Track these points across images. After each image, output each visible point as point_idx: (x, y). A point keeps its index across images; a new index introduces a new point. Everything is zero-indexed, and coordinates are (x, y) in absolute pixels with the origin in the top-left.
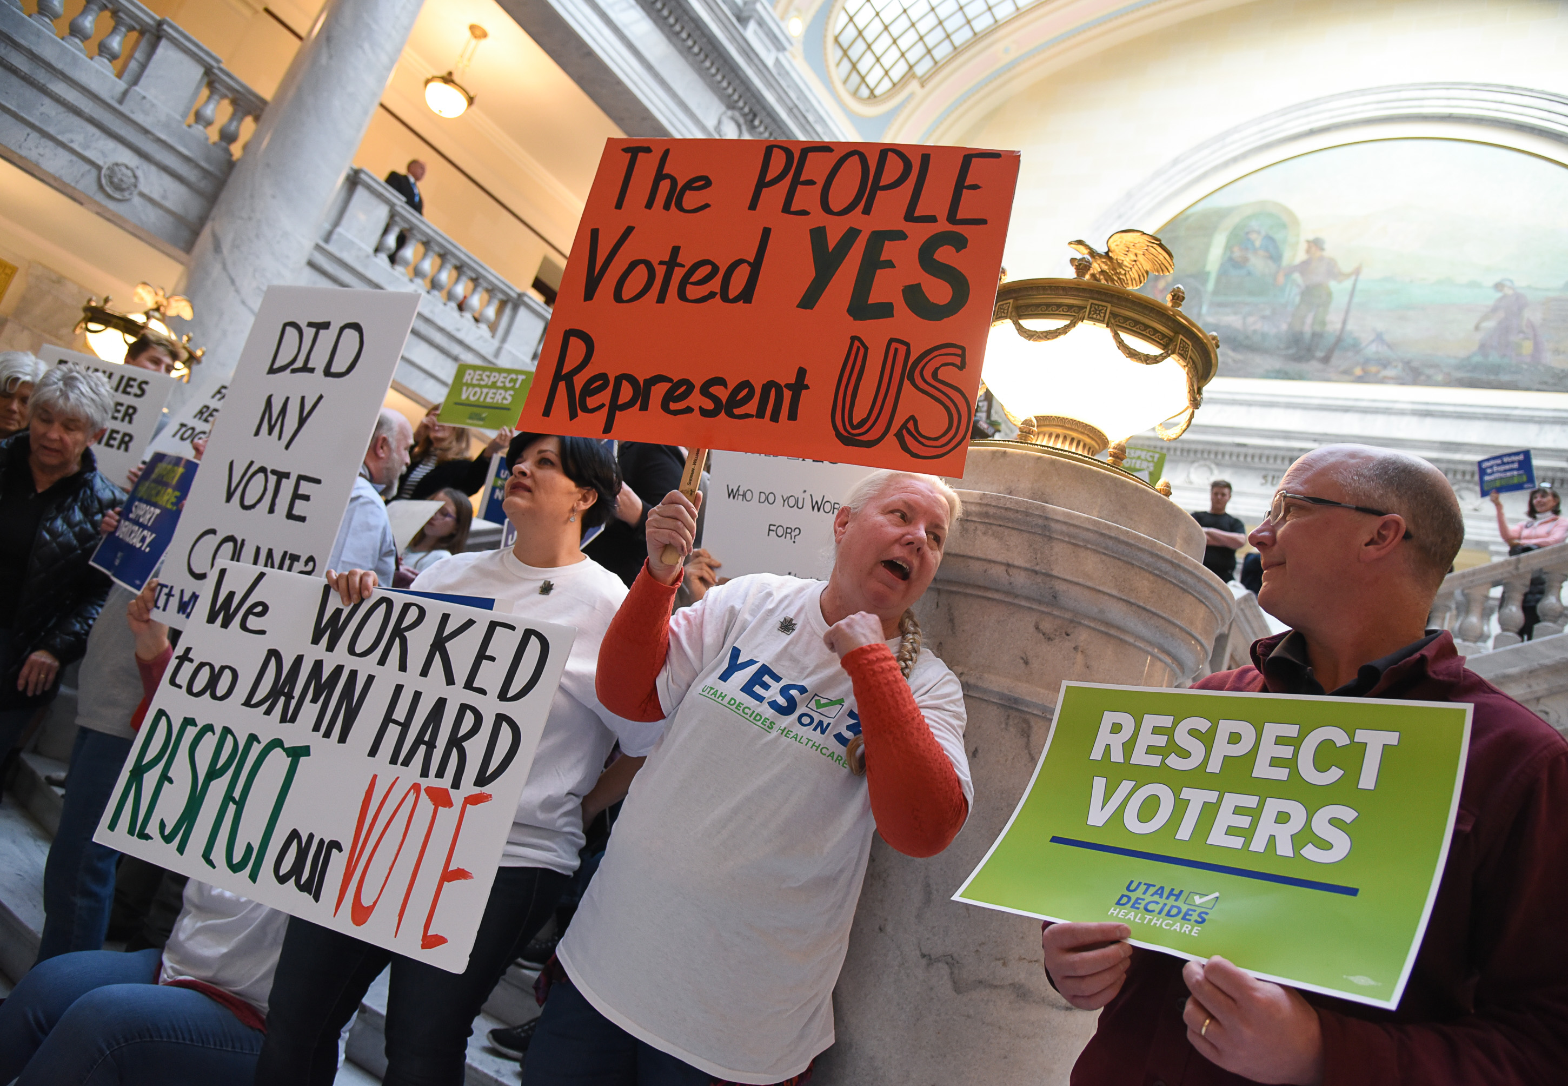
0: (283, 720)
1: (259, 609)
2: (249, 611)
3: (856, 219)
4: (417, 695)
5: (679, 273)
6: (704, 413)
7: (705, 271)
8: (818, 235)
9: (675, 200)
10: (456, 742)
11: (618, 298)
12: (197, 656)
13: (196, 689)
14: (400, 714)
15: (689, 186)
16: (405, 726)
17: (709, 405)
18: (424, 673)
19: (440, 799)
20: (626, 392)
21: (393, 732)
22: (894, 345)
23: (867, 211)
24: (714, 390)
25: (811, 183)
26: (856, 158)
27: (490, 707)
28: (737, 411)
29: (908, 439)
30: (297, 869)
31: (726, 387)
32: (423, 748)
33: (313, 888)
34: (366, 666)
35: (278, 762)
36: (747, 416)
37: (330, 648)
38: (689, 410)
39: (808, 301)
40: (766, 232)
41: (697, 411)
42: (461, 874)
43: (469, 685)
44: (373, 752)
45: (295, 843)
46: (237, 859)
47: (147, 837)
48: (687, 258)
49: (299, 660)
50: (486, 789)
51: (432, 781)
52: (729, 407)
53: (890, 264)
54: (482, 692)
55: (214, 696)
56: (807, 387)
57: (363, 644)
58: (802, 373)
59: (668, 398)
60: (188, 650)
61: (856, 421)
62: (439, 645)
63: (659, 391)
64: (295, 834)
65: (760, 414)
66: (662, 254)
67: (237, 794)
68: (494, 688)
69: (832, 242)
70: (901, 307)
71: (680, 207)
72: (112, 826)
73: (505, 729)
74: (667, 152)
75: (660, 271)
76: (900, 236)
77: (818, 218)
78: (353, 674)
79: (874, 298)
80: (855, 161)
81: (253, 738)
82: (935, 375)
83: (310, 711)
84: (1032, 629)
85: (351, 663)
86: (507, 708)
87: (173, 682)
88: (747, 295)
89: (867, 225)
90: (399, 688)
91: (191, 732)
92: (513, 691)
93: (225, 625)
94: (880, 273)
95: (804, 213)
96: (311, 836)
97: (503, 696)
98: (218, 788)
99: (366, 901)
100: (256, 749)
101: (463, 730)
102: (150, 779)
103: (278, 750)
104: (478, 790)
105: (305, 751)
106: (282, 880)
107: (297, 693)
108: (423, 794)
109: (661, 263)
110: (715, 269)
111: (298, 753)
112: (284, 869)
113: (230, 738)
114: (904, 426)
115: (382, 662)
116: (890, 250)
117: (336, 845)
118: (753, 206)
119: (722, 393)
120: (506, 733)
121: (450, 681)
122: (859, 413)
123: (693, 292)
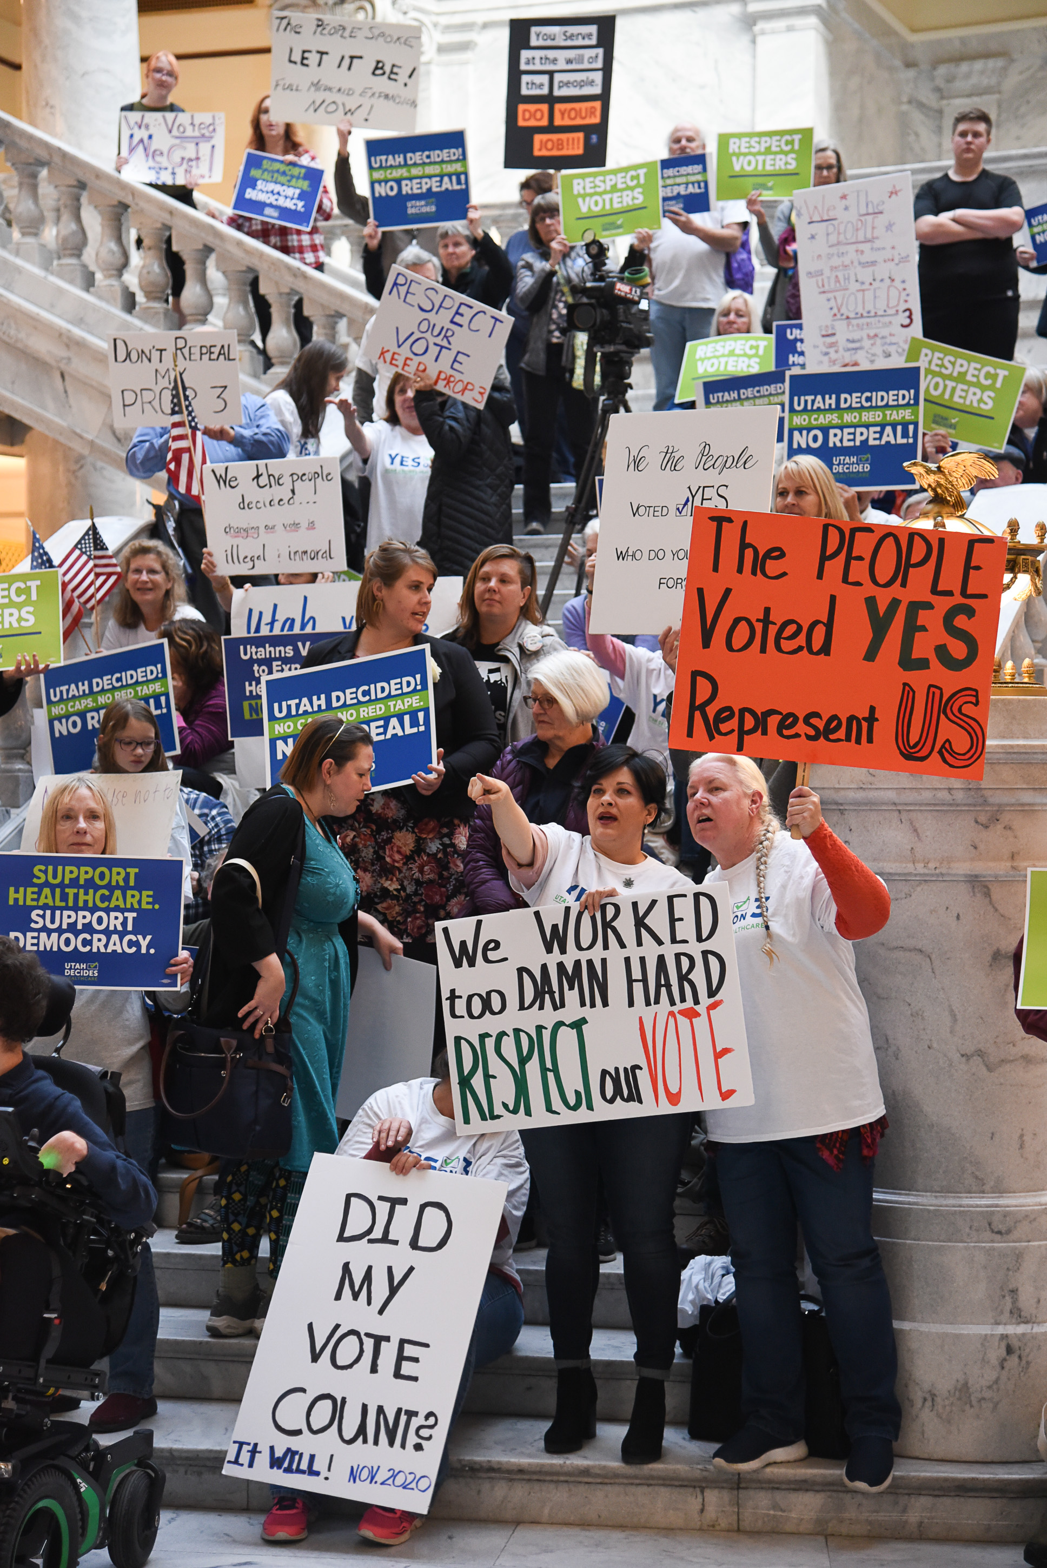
0: (555, 1008)
1: (492, 945)
2: (485, 949)
3: (896, 590)
4: (642, 960)
5: (773, 630)
6: (809, 737)
7: (791, 629)
8: (871, 602)
9: (759, 566)
10: (683, 978)
11: (729, 647)
12: (463, 992)
13: (476, 1013)
14: (637, 974)
15: (768, 555)
16: (645, 980)
17: (812, 732)
18: (640, 943)
19: (691, 1014)
20: (749, 722)
21: (638, 988)
22: (932, 689)
23: (904, 584)
24: (814, 721)
25: (860, 558)
26: (891, 539)
27: (695, 949)
28: (831, 737)
29: (946, 755)
30: (618, 1091)
31: (821, 718)
32: (663, 990)
33: (635, 1096)
34: (596, 954)
35: (567, 1037)
36: (839, 740)
37: (563, 951)
38: (797, 735)
39: (871, 655)
40: (833, 599)
41: (803, 737)
42: (726, 1051)
43: (674, 940)
44: (631, 1004)
45: (608, 1078)
46: (572, 1102)
47: (498, 1117)
48: (778, 617)
49: (544, 968)
50: (717, 998)
51: (680, 1006)
52: (826, 733)
53: (923, 629)
54: (685, 942)
55: (493, 1013)
56: (877, 720)
57: (586, 940)
58: (872, 709)
59: (781, 727)
60: (453, 991)
61: (912, 744)
62: (640, 923)
63: (773, 721)
64: (604, 1073)
65: (848, 739)
66: (756, 614)
67: (549, 1065)
68: (692, 937)
69: (882, 608)
70: (934, 662)
71: (764, 573)
72: (467, 1120)
73: (711, 958)
74: (745, 523)
75: (759, 627)
76: (929, 606)
77: (869, 589)
78: (590, 963)
79: (915, 655)
80: (890, 540)
81: (540, 1028)
82: (960, 710)
83: (572, 996)
84: (973, 824)
85: (584, 957)
86: (706, 946)
87: (454, 1015)
88: (826, 649)
89: (906, 595)
90: (627, 960)
91: (490, 1043)
92: (705, 933)
93: (472, 964)
94: (918, 635)
95: (858, 584)
96: (617, 1069)
97: (700, 939)
98: (533, 1068)
99: (674, 1090)
100: (546, 1035)
101: (685, 969)
102: (478, 1082)
103: (563, 1028)
104: (712, 1000)
105: (584, 1021)
106: (611, 1101)
107: (555, 987)
108: (678, 1016)
109: (758, 620)
110: (800, 628)
111: (578, 1025)
112: (609, 1094)
113: (522, 1035)
114: (943, 746)
115: (606, 947)
116: (923, 617)
117: (636, 1067)
118: (820, 576)
119: (820, 724)
120: (713, 960)
121: (660, 943)
122: (914, 738)
123: (787, 645)
